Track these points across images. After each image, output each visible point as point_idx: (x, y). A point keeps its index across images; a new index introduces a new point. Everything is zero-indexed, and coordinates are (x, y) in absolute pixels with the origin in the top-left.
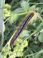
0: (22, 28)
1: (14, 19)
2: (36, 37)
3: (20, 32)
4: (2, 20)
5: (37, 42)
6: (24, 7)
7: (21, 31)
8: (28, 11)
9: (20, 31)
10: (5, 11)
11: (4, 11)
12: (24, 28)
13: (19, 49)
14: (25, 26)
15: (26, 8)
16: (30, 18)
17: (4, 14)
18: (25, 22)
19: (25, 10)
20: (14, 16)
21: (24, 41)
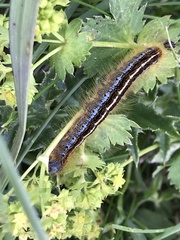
0: (105, 99)
1: (76, 54)
2: (159, 168)
3: (97, 117)
4: (29, 44)
5: (159, 197)
6: (120, 17)
7: (101, 113)
8: (136, 41)
9: (96, 111)
10: (45, 9)
11: (40, 9)
12: (115, 100)
13: (85, 199)
14: (120, 93)
15: (130, 25)
16: (143, 65)
17: (38, 21)
18: (119, 79)
19: (125, 32)
20: (80, 40)
21: (109, 165)
